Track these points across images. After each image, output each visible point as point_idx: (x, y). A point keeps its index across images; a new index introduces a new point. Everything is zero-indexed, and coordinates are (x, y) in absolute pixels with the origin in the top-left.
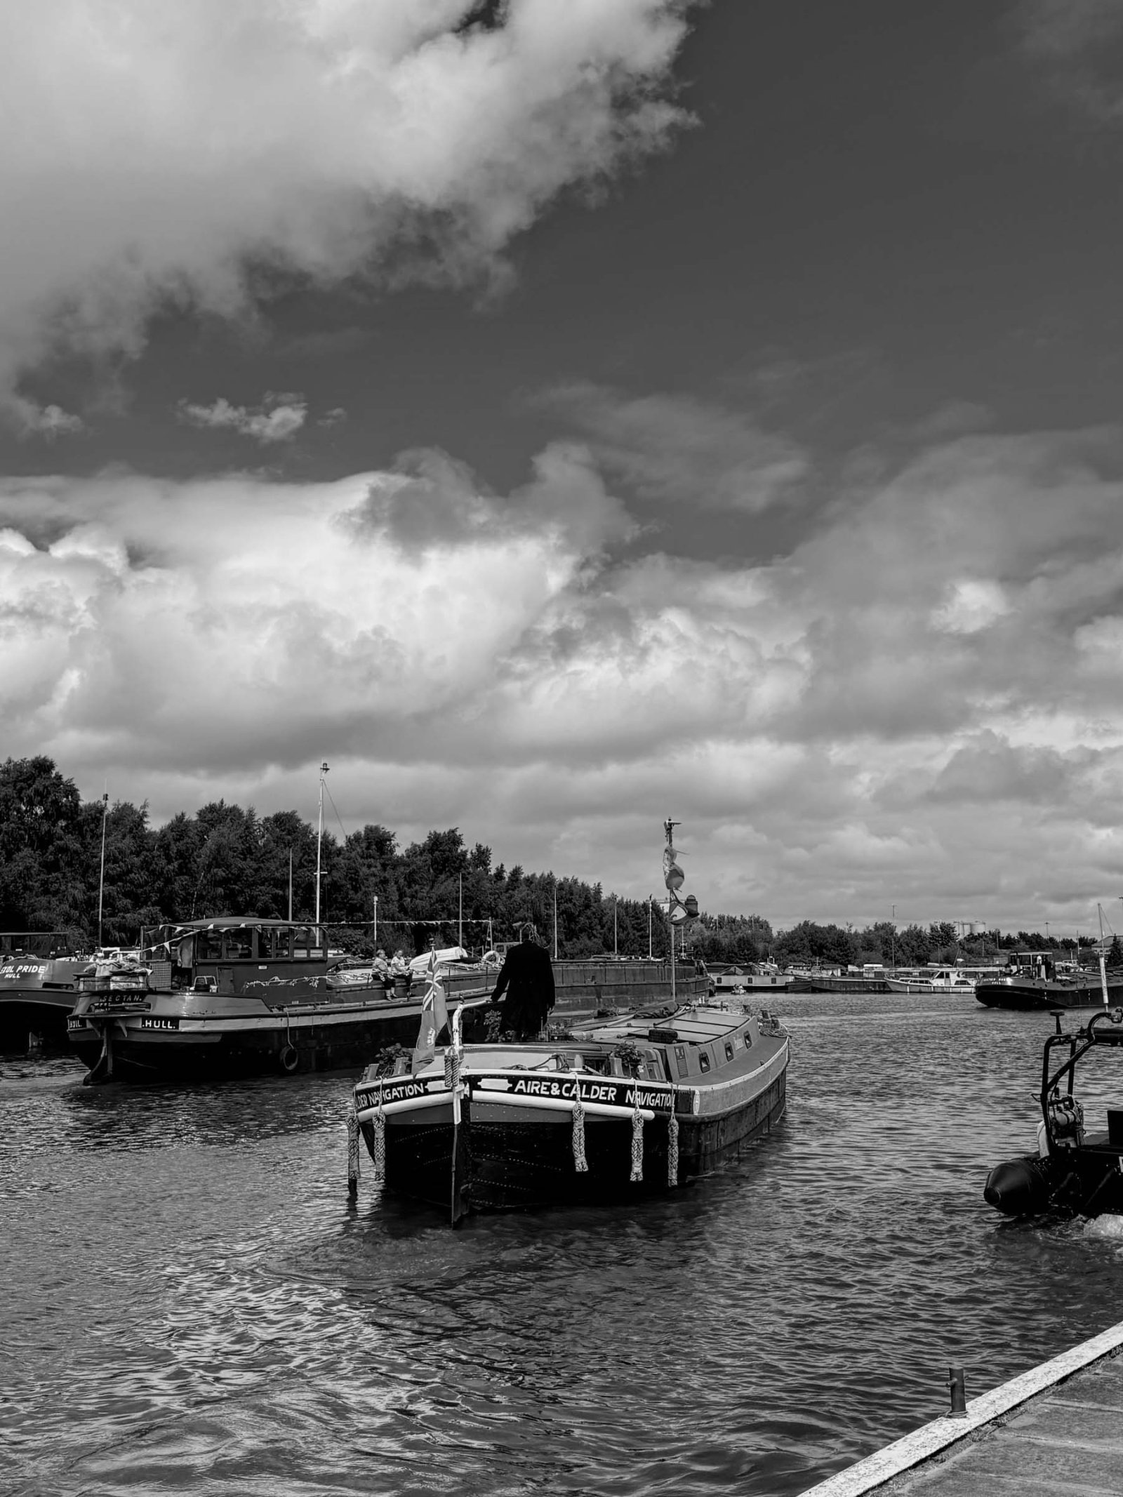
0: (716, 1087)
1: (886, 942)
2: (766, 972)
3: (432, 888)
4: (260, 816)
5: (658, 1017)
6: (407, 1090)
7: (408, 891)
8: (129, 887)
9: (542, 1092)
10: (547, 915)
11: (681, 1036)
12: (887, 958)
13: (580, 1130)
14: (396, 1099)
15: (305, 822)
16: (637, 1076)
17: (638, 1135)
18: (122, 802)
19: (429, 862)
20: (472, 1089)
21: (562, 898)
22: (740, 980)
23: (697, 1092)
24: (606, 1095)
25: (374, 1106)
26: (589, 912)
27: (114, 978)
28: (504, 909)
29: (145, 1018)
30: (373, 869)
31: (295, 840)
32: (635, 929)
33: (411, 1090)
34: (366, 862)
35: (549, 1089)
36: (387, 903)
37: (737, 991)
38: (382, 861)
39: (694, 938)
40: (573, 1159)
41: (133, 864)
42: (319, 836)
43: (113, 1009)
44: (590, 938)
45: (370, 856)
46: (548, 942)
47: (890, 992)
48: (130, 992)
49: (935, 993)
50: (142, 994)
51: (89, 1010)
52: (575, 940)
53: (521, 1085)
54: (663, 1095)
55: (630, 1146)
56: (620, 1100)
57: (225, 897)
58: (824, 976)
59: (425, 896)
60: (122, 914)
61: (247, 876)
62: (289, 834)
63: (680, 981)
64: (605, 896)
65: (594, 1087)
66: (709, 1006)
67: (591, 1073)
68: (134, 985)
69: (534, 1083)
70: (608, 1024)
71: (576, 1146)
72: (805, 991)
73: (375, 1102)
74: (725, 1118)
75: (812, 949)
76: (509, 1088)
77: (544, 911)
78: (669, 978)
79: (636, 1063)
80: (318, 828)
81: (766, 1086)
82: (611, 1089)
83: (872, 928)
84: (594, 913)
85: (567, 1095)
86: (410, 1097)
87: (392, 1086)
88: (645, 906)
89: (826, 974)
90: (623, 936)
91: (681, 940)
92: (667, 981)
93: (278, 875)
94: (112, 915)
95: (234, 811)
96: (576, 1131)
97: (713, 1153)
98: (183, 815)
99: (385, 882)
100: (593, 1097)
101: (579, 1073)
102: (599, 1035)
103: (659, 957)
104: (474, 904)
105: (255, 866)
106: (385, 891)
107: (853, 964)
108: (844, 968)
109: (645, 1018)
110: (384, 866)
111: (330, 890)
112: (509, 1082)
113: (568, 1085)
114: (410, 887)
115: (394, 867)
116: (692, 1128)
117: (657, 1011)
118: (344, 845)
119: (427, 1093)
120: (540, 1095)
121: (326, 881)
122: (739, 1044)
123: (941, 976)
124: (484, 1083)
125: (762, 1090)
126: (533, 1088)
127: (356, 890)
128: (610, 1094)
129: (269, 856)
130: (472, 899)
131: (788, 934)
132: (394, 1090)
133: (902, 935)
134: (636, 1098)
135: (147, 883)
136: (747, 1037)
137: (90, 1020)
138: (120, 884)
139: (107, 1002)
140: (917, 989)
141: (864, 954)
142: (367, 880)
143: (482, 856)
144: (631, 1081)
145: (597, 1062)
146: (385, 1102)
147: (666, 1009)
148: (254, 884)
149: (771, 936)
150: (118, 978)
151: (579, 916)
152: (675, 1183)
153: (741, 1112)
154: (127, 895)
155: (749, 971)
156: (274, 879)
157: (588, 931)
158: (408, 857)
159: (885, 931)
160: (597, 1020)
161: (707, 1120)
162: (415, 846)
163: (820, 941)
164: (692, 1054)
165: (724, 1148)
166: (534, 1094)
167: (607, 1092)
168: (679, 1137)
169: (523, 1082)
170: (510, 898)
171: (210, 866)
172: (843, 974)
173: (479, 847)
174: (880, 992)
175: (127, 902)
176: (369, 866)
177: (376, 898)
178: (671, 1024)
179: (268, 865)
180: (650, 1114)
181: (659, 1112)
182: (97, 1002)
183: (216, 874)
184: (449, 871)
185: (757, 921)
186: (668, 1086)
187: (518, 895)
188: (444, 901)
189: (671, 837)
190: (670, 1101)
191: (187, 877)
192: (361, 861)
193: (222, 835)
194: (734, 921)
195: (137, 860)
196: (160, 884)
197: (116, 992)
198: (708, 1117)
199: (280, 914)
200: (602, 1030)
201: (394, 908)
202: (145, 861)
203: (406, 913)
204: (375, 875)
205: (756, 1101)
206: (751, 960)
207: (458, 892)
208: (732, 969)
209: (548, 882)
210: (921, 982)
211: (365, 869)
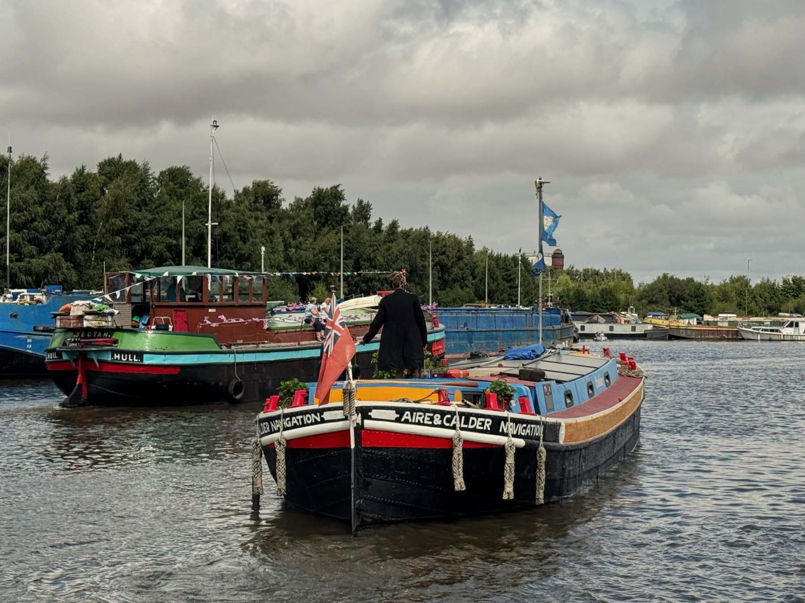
0: (580, 420)
1: (740, 294)
2: (628, 320)
3: (315, 239)
4: (155, 171)
5: (525, 358)
6: (305, 419)
7: (293, 243)
8: (33, 234)
9: (426, 422)
10: (423, 266)
11: (548, 375)
12: (741, 309)
13: (459, 455)
14: (295, 426)
15: (195, 176)
16: (509, 409)
17: (510, 460)
18: (26, 155)
19: (312, 215)
20: (363, 418)
21: (437, 251)
22: (601, 328)
23: (563, 424)
24: (483, 425)
25: (275, 432)
26: (461, 264)
27: (87, 317)
28: (381, 260)
29: (114, 352)
30: (260, 221)
31: (186, 193)
32: (504, 280)
33: (309, 419)
34: (253, 214)
35: (432, 419)
36: (273, 253)
37: (598, 338)
38: (269, 214)
39: (560, 289)
40: (452, 480)
41: (36, 214)
42: (210, 189)
43: (87, 344)
44: (462, 288)
45: (257, 209)
46: (423, 292)
47: (743, 339)
48: (101, 330)
49: (784, 340)
50: (111, 331)
51: (65, 344)
52: (448, 289)
53: (407, 415)
54: (533, 426)
55: (503, 470)
56: (495, 430)
57: (123, 245)
58: (681, 325)
59: (308, 248)
60: (28, 259)
61: (142, 226)
62: (181, 187)
63: (547, 328)
64: (478, 248)
65: (471, 418)
66: (572, 349)
67: (469, 406)
68: (104, 324)
69: (419, 414)
70: (481, 364)
71: (455, 469)
72: (663, 339)
73: (276, 429)
74: (587, 447)
75: (670, 300)
76: (397, 418)
77: (420, 263)
78: (537, 325)
79: (509, 397)
80: (208, 182)
81: (623, 421)
82: (487, 420)
83: (727, 281)
84: (466, 265)
85: (447, 425)
86: (308, 425)
87: (291, 415)
88: (514, 258)
89: (683, 323)
90: (493, 286)
91: (549, 289)
92: (534, 328)
93: (171, 225)
94: (18, 260)
95: (132, 166)
96: (455, 455)
97: (575, 477)
98: (83, 168)
99: (272, 233)
100: (470, 427)
101: (459, 406)
102: (473, 373)
103: (527, 306)
104: (355, 255)
105: (150, 217)
106: (271, 242)
107: (709, 314)
108: (700, 318)
109: (515, 359)
110: (270, 219)
111: (221, 240)
112: (397, 413)
113: (449, 416)
114: (294, 238)
115: (280, 221)
116: (557, 455)
117: (525, 354)
118: (233, 198)
119: (323, 421)
120: (424, 424)
121: (217, 232)
122: (599, 383)
123: (791, 325)
124: (374, 414)
125: (620, 423)
126: (418, 418)
127: (244, 240)
128: (486, 424)
129: (162, 208)
130: (352, 251)
131: (649, 286)
132: (294, 418)
133: (756, 287)
134: (510, 428)
135: (49, 231)
136: (607, 377)
137: (66, 352)
138: (25, 231)
139: (80, 337)
140: (767, 337)
141: (719, 304)
142: (254, 231)
143: (363, 211)
144: (504, 414)
145: (475, 397)
146: (285, 429)
147: (533, 351)
148: (149, 234)
149: (632, 288)
150: (90, 317)
151: (452, 267)
152: (542, 501)
153: (601, 443)
154: (30, 241)
155: (611, 319)
156: (168, 230)
157: (461, 281)
158: (292, 210)
159: (740, 284)
160: (470, 361)
161: (571, 448)
162: (298, 200)
163: (678, 292)
164: (558, 392)
165: (585, 473)
166: (419, 423)
167: (483, 423)
168: (546, 463)
169: (408, 413)
170: (388, 250)
171: (108, 217)
172: (699, 323)
173: (360, 202)
174: (733, 340)
175: (33, 249)
176: (256, 219)
177: (263, 249)
178: (537, 365)
179: (162, 216)
180: (521, 443)
181: (529, 441)
182: (70, 337)
183: (113, 224)
184: (331, 223)
185: (620, 273)
186: (537, 418)
187: (395, 248)
188: (326, 252)
189: (540, 195)
190: (539, 431)
191: (87, 227)
192: (248, 213)
193: (119, 187)
194: (597, 273)
195: (40, 210)
196: (61, 232)
197: (89, 329)
198: (572, 446)
199: (174, 261)
200: (476, 369)
201: (280, 257)
202: (46, 211)
203: (291, 263)
204: (262, 227)
205: (614, 434)
206: (612, 309)
207: (339, 244)
208: (595, 318)
209: (424, 236)
210: (772, 331)
211: (252, 221)
